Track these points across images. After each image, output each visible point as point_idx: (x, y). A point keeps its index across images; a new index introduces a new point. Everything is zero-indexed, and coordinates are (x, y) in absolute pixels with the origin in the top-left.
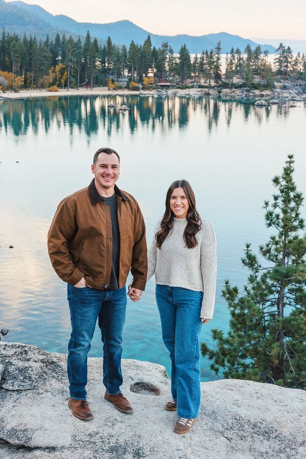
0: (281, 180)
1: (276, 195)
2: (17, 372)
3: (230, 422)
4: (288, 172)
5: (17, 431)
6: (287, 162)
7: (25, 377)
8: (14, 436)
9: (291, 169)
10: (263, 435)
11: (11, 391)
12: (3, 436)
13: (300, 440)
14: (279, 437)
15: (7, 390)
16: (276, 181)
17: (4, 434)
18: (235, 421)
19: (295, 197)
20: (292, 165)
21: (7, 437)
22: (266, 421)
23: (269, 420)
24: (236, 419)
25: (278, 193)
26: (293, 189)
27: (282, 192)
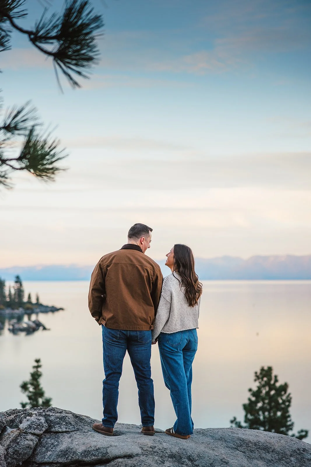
0: (29, 386)
1: (24, 402)
2: (58, 420)
3: (238, 442)
4: (36, 376)
5: (90, 451)
6: (34, 367)
7: (66, 423)
8: (90, 455)
9: (39, 373)
10: (264, 450)
11: (60, 432)
12: (77, 457)
13: (288, 453)
14: (275, 451)
15: (57, 432)
16: (24, 387)
17: (78, 456)
18: (241, 441)
19: (43, 402)
20: (39, 369)
21: (82, 457)
22: (261, 442)
23: (262, 441)
24: (241, 440)
25: (26, 400)
26: (41, 394)
27: (30, 398)
